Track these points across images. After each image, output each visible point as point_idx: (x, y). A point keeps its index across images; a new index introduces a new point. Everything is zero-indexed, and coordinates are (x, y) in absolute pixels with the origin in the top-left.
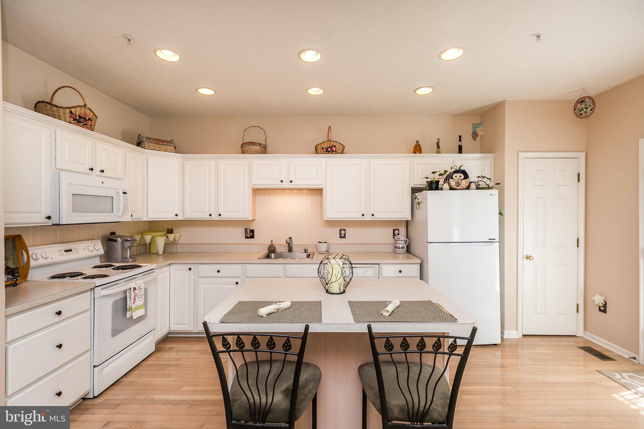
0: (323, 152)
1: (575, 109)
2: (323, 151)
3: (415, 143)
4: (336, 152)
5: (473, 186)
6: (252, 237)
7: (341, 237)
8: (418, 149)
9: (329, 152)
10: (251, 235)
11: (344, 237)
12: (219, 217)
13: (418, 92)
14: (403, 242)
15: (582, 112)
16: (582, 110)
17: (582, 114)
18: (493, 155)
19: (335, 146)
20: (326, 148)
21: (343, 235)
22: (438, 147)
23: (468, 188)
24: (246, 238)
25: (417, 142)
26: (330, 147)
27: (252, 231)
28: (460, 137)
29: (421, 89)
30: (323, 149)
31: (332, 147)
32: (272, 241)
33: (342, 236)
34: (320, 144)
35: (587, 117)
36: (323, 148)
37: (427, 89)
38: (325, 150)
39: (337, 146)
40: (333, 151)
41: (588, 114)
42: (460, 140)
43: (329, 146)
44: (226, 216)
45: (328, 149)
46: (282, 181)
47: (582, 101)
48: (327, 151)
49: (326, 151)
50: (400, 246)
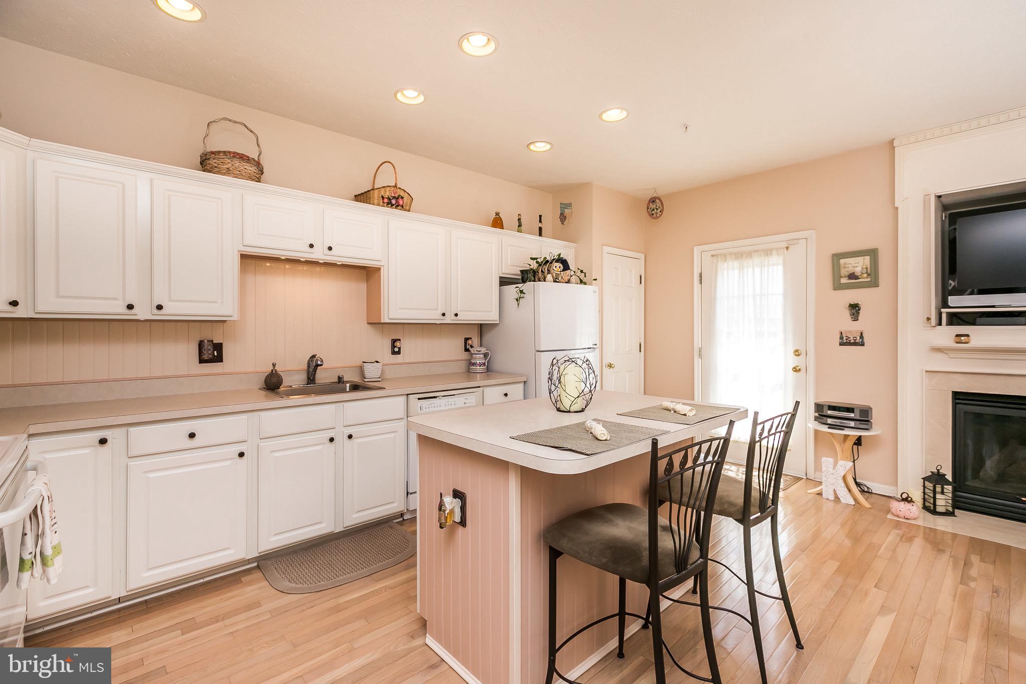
0: (381, 204)
1: (648, 208)
2: (384, 203)
3: (494, 216)
4: (403, 208)
5: (573, 279)
6: (219, 359)
7: (394, 353)
8: (498, 223)
9: (392, 205)
10: (216, 354)
11: (399, 353)
12: (156, 311)
13: (532, 147)
14: (482, 356)
15: (653, 212)
16: (653, 210)
17: (653, 214)
18: (575, 245)
19: (402, 198)
20: (389, 199)
21: (396, 350)
22: (520, 226)
24: (202, 361)
25: (497, 214)
26: (394, 197)
27: (219, 347)
28: (540, 216)
29: (537, 144)
30: (383, 199)
31: (397, 198)
32: (274, 365)
33: (396, 352)
34: (379, 188)
35: (657, 218)
36: (383, 198)
37: (543, 144)
38: (386, 201)
39: (405, 199)
40: (398, 206)
41: (658, 215)
42: (540, 221)
43: (393, 195)
44: (172, 310)
45: (392, 201)
46: (311, 246)
47: (654, 201)
48: (390, 204)
49: (388, 204)
50: (478, 362)
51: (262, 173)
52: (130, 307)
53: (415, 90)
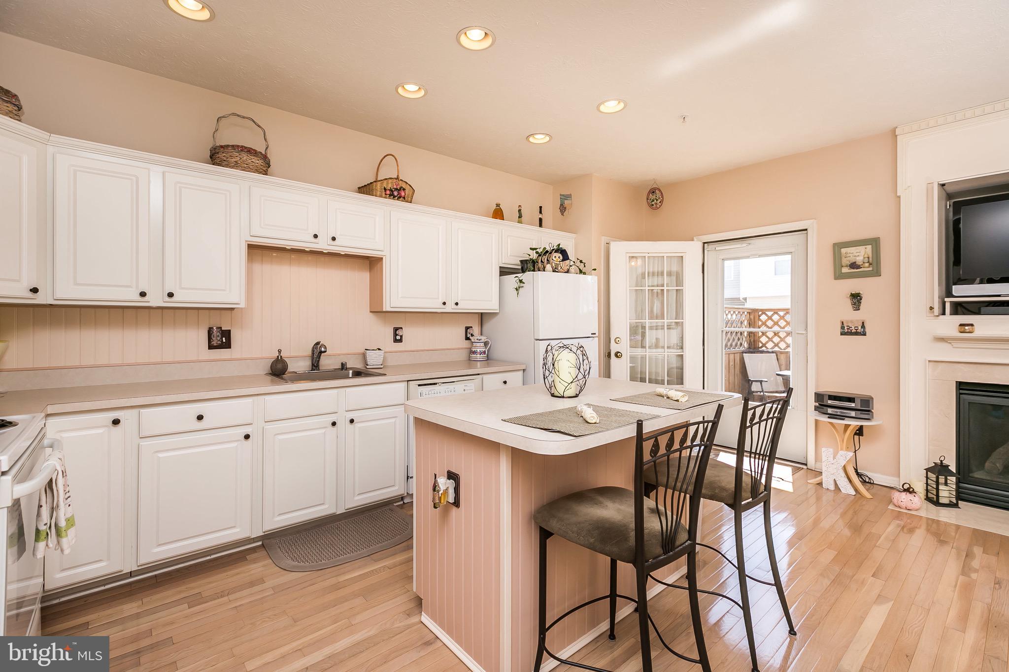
0: (384, 195)
1: (648, 199)
2: (386, 194)
3: (495, 207)
4: (405, 199)
5: (572, 269)
6: (227, 345)
7: (396, 341)
8: (498, 214)
9: (394, 197)
10: (224, 341)
11: (400, 341)
12: (167, 299)
13: (531, 139)
14: (482, 344)
15: (653, 203)
16: (653, 201)
17: (653, 205)
18: (574, 235)
19: (404, 189)
20: (391, 190)
21: (398, 338)
22: (520, 217)
23: (568, 272)
24: (211, 347)
25: (498, 205)
26: (396, 189)
27: (227, 334)
28: (541, 207)
29: (536, 136)
30: (385, 191)
31: (400, 190)
32: (280, 351)
33: (398, 340)
34: (382, 180)
35: (657, 208)
36: (385, 189)
37: (542, 136)
38: (388, 192)
39: (407, 191)
40: (400, 197)
41: (658, 206)
42: (541, 212)
43: (395, 187)
44: (182, 298)
45: (394, 192)
46: (316, 236)
47: (653, 192)
48: (392, 196)
49: (390, 195)
50: (478, 350)
51: (269, 166)
52: (143, 294)
53: (416, 84)
